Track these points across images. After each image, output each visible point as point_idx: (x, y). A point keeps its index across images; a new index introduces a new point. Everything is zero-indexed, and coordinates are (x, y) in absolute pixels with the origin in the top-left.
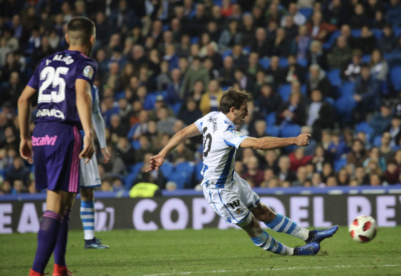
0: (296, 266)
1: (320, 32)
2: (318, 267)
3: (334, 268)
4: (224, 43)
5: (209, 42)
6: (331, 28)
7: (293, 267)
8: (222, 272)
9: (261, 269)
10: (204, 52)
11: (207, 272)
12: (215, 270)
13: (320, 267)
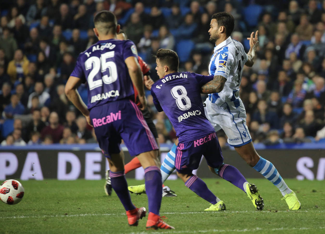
0: (87, 213)
1: (116, 9)
2: (107, 214)
3: (121, 215)
4: (31, 16)
5: (18, 15)
6: (126, 6)
7: (85, 214)
8: (22, 218)
9: (57, 216)
10: (12, 24)
11: (8, 217)
12: (15, 216)
13: (109, 215)
